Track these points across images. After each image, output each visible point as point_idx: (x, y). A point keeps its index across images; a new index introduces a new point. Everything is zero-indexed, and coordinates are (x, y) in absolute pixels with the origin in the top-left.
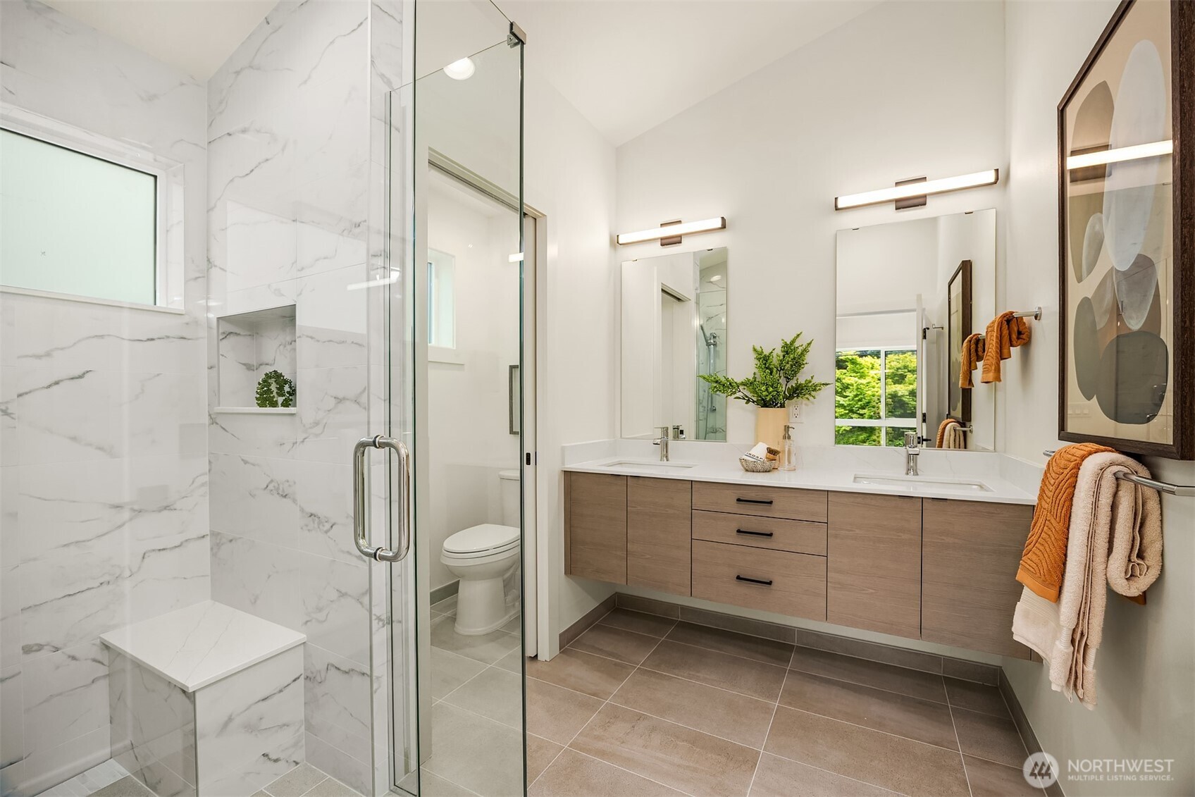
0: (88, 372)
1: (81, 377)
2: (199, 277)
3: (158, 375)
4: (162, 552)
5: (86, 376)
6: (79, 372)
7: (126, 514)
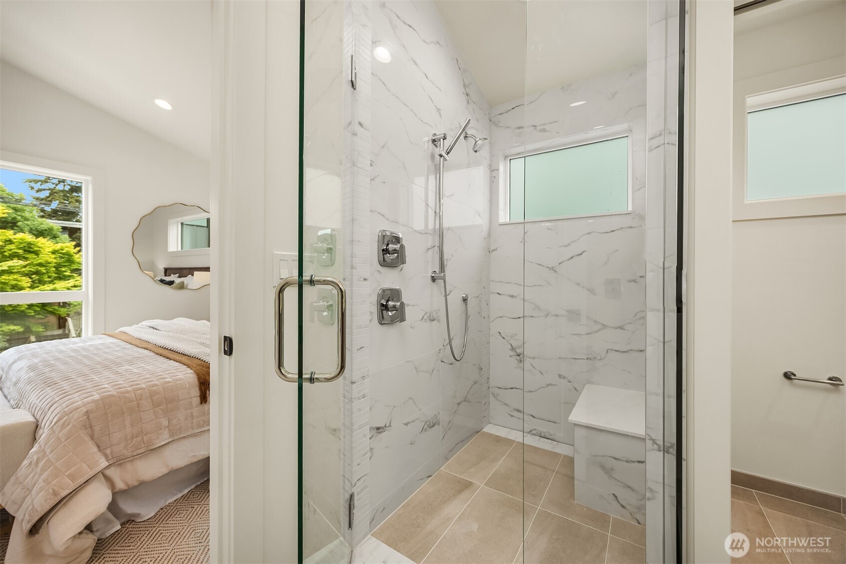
0: (584, 251)
1: (581, 254)
2: (641, 188)
3: (617, 251)
4: (617, 352)
5: (584, 253)
6: (581, 252)
7: (599, 327)
